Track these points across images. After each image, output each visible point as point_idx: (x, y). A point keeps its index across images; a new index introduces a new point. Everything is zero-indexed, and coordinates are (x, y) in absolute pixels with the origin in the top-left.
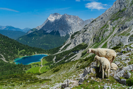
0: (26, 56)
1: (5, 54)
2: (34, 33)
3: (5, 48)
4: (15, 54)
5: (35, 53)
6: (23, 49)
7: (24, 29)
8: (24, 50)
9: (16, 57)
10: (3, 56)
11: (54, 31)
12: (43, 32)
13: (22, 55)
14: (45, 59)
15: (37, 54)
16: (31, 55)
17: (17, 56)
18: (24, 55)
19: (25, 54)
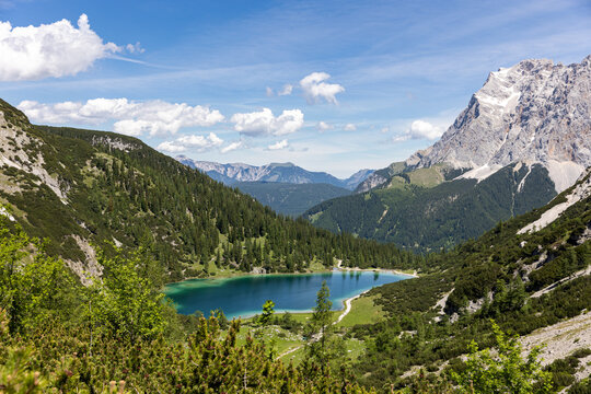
0: (257, 272)
1: (118, 244)
2: (390, 186)
3: (140, 214)
4: (189, 257)
5: (329, 263)
6: (260, 232)
7: (352, 178)
8: (261, 241)
9: (189, 273)
10: (90, 250)
11: (517, 168)
12: (441, 175)
13: (232, 267)
14: (379, 296)
15: (338, 269)
16: (297, 273)
17: (196, 267)
18: (246, 268)
19: (258, 263)
